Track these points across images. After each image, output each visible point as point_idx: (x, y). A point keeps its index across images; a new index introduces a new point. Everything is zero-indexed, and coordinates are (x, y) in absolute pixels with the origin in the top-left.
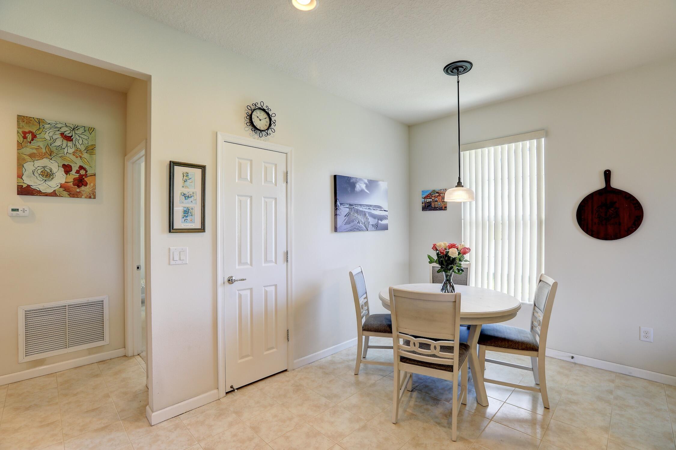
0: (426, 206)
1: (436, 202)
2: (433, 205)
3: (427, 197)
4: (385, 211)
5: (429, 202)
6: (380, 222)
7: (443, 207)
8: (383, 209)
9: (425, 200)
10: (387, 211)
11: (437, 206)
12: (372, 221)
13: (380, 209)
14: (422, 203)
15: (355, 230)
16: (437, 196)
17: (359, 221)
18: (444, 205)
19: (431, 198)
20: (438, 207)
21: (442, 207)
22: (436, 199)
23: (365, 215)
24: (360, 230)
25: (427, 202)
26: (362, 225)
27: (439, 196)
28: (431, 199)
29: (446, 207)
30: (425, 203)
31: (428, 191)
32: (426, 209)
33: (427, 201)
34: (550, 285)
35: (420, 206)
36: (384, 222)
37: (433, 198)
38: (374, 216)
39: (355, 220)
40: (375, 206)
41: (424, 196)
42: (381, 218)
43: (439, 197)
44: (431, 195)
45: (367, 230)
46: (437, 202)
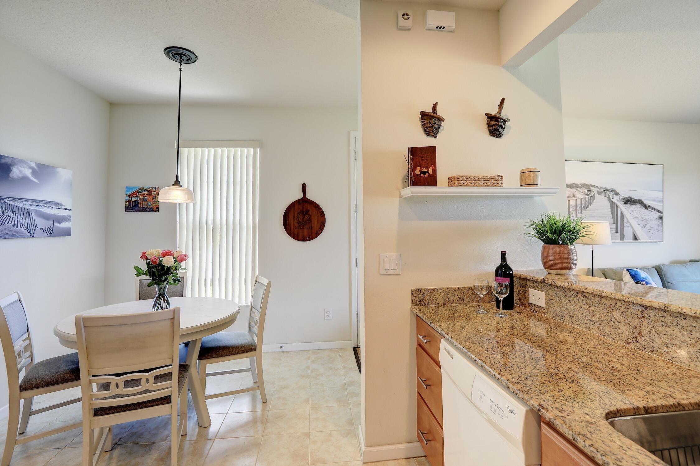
0: (132, 206)
1: (145, 201)
2: (140, 205)
3: (133, 195)
4: (66, 209)
5: (135, 201)
6: (56, 224)
7: (154, 208)
8: (62, 207)
9: (130, 198)
10: (71, 210)
11: (146, 207)
12: (41, 223)
13: (58, 207)
14: (126, 202)
15: (6, 236)
16: (147, 195)
17: (16, 222)
18: (156, 205)
19: (139, 197)
20: (147, 208)
21: (153, 208)
22: (146, 198)
23: (29, 214)
24: (18, 237)
25: (133, 202)
26: (22, 229)
27: (150, 194)
28: (139, 198)
29: (157, 208)
30: (130, 202)
31: (137, 187)
32: (131, 209)
33: (133, 200)
34: (264, 285)
35: (123, 205)
36: (64, 225)
37: (141, 197)
38: (46, 217)
39: (7, 221)
40: (49, 202)
41: (129, 193)
42: (60, 220)
43: (149, 196)
44: (138, 193)
45: (33, 237)
46: (146, 201)
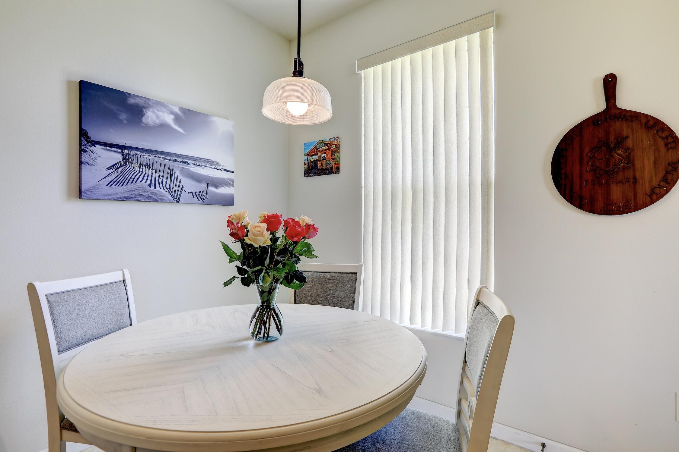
0: (310, 168)
1: (323, 160)
2: (319, 167)
3: (312, 153)
4: (225, 170)
5: (313, 161)
6: (212, 189)
7: (334, 168)
8: (220, 167)
9: (309, 158)
10: (233, 172)
11: (324, 167)
12: (189, 185)
13: (212, 167)
14: (305, 164)
15: (140, 198)
16: (326, 151)
17: (153, 181)
18: (335, 164)
19: (317, 154)
20: (326, 169)
21: (332, 168)
22: (324, 155)
23: (171, 173)
24: (156, 201)
25: (311, 162)
26: (162, 190)
28: (317, 156)
29: (338, 168)
30: (309, 163)
32: (310, 173)
33: (312, 160)
35: (301, 168)
36: (224, 191)
37: (320, 154)
38: (198, 179)
39: (140, 179)
40: (202, 160)
41: (307, 151)
42: (217, 183)
43: (328, 153)
44: (317, 149)
45: (178, 202)
46: (325, 159)
